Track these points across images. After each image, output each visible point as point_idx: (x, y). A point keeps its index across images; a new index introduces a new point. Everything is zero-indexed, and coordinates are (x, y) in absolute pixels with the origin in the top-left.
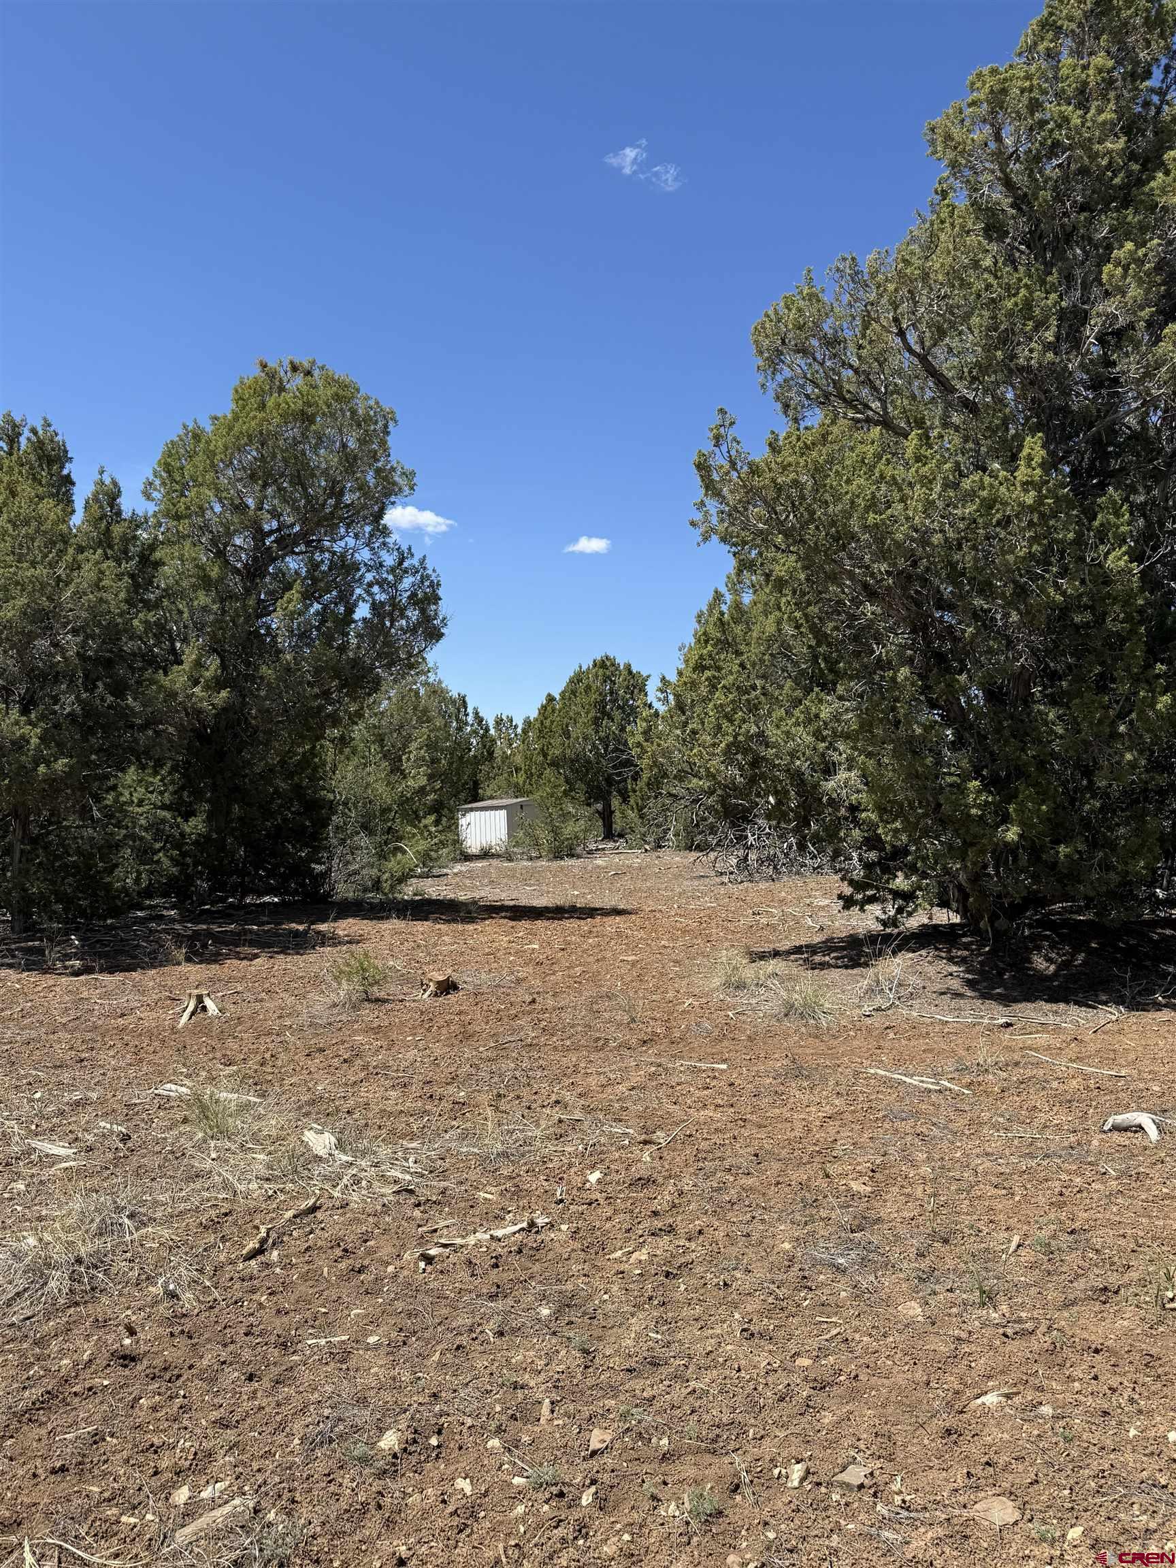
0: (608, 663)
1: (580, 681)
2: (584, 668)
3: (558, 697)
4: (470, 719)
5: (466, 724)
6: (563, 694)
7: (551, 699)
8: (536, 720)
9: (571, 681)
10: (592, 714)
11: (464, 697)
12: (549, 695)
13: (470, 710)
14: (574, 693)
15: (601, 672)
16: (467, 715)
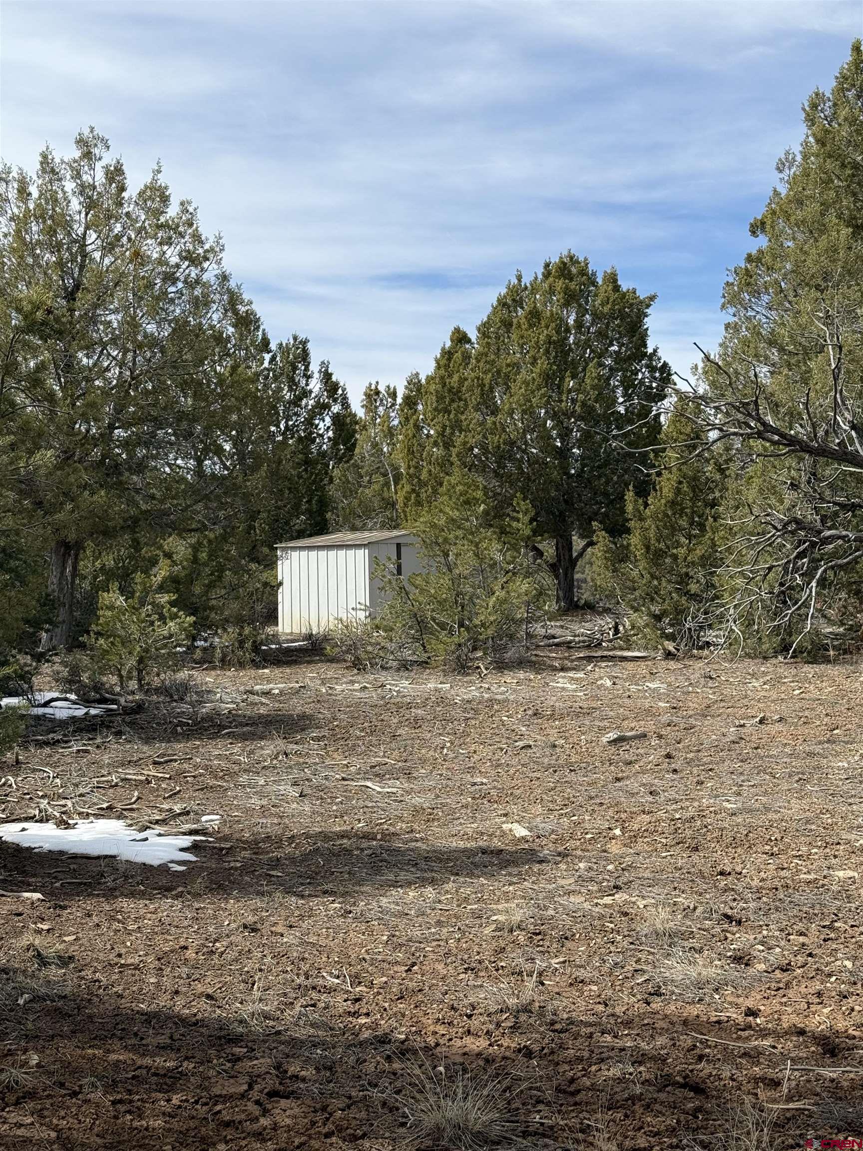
0: (574, 270)
1: (519, 303)
2: (527, 280)
3: (473, 335)
4: (315, 385)
5: (306, 394)
6: (484, 330)
7: (460, 338)
8: (429, 379)
9: (502, 303)
10: (542, 364)
11: (305, 343)
12: (457, 330)
13: (314, 367)
14: (507, 325)
15: (560, 284)
16: (308, 377)
